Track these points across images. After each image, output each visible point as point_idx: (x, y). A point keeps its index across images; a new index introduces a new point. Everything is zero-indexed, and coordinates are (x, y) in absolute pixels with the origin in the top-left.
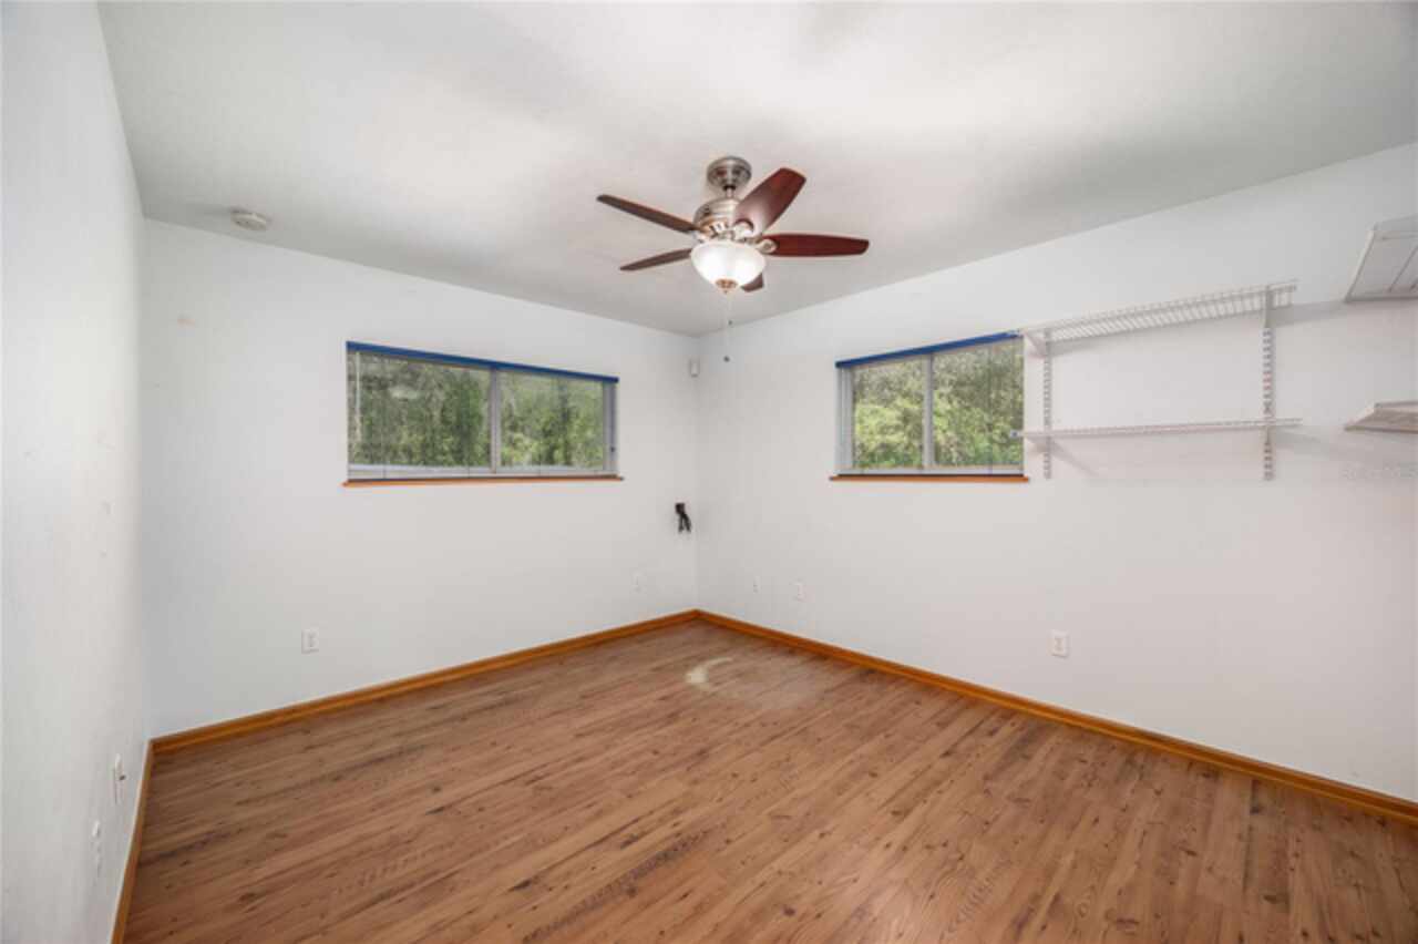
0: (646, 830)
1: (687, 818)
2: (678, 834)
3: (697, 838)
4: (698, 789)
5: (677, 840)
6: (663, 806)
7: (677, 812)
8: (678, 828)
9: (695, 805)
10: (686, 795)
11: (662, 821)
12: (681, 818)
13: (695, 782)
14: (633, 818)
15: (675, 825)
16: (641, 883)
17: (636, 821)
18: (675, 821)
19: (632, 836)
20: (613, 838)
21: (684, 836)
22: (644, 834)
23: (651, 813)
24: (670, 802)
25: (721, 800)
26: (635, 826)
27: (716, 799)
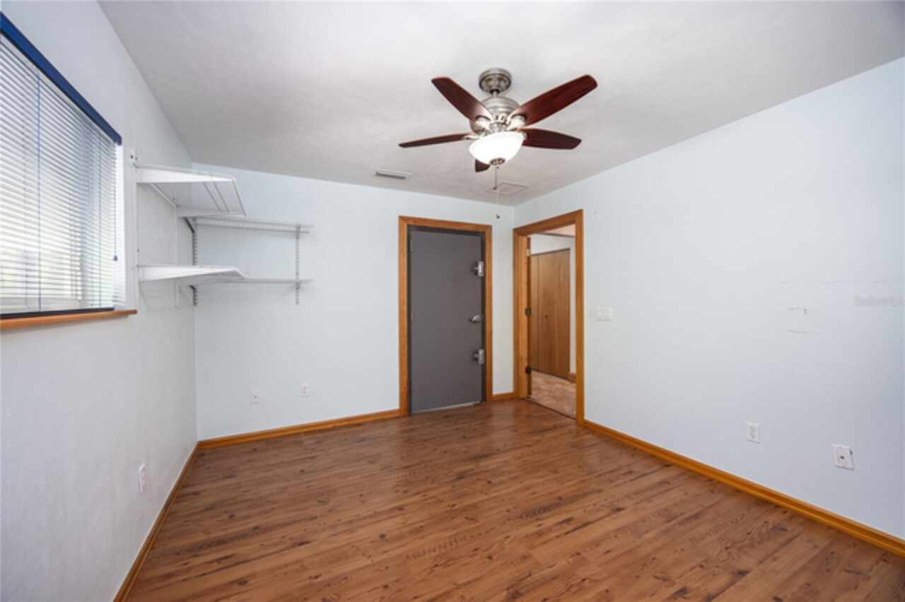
0: (559, 526)
1: (532, 529)
2: (538, 519)
3: (527, 516)
4: (522, 550)
5: (538, 516)
6: (551, 540)
7: (540, 534)
8: (540, 523)
9: (527, 536)
10: (532, 547)
11: (550, 529)
12: (537, 529)
13: (525, 558)
14: (568, 535)
15: (540, 525)
16: (557, 501)
17: (567, 533)
18: (540, 528)
19: (569, 524)
20: (579, 525)
21: (535, 518)
22: (560, 523)
23: (557, 537)
24: (545, 542)
25: (507, 537)
26: (567, 530)
27: (510, 539)
